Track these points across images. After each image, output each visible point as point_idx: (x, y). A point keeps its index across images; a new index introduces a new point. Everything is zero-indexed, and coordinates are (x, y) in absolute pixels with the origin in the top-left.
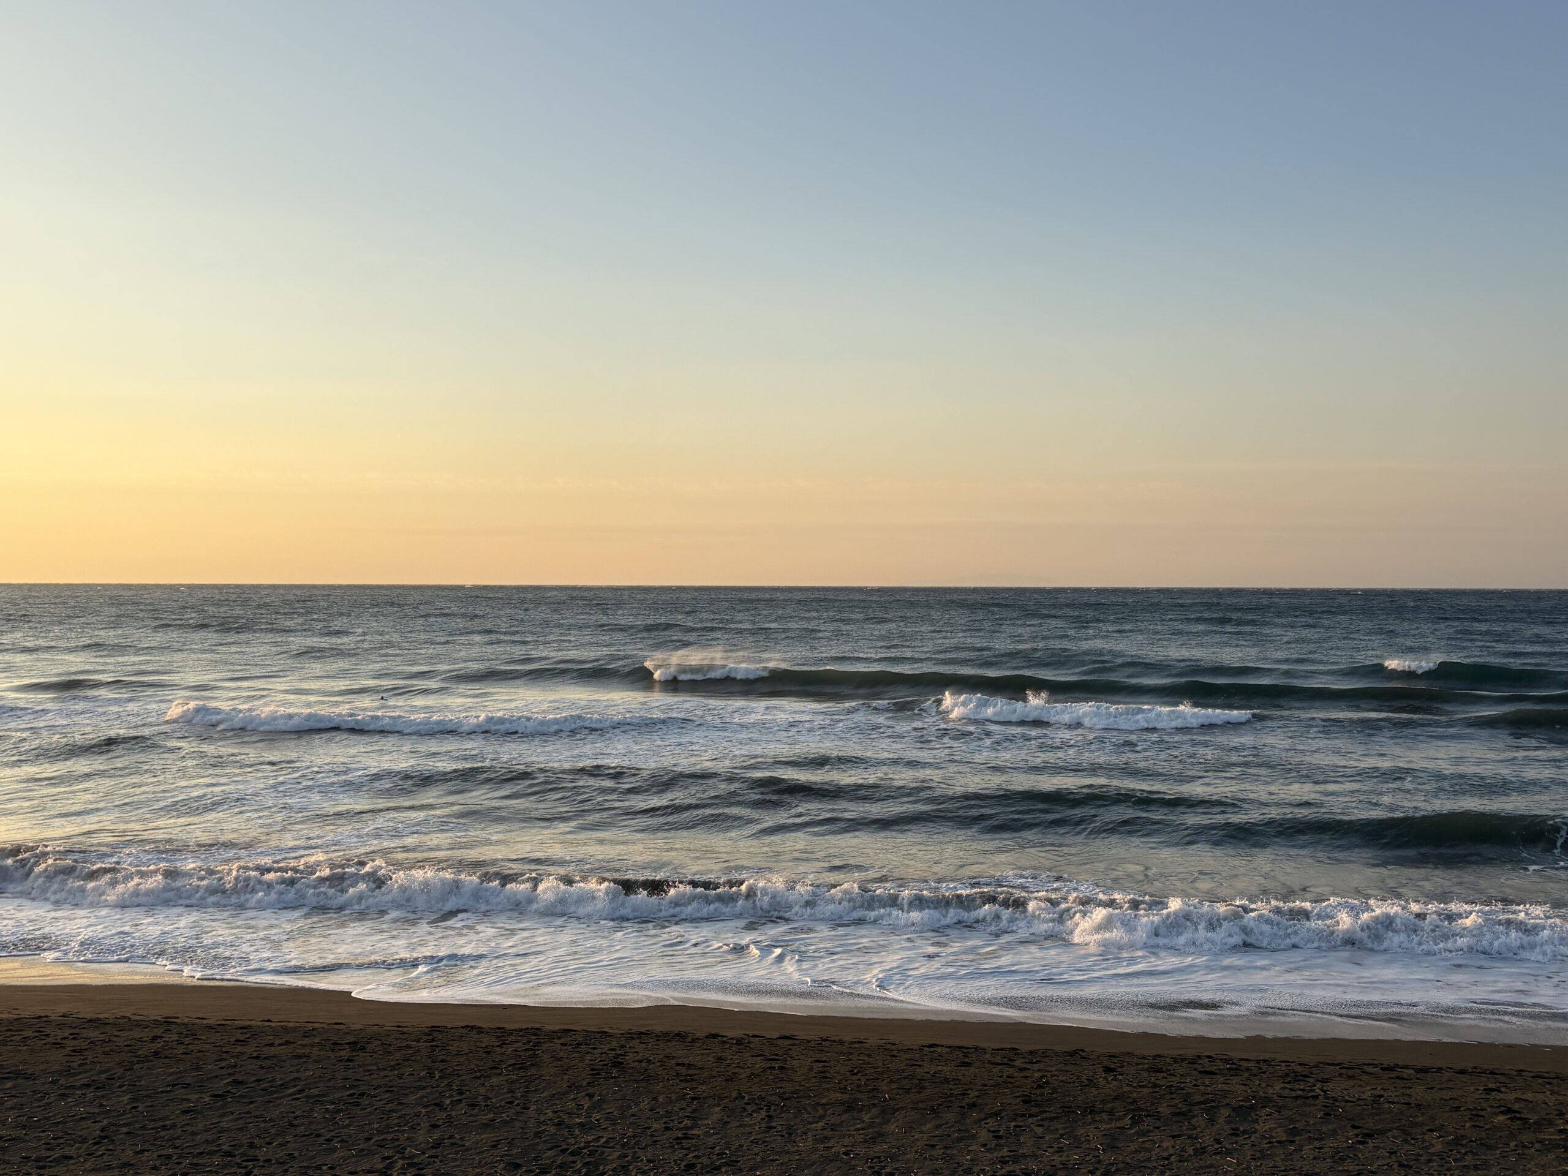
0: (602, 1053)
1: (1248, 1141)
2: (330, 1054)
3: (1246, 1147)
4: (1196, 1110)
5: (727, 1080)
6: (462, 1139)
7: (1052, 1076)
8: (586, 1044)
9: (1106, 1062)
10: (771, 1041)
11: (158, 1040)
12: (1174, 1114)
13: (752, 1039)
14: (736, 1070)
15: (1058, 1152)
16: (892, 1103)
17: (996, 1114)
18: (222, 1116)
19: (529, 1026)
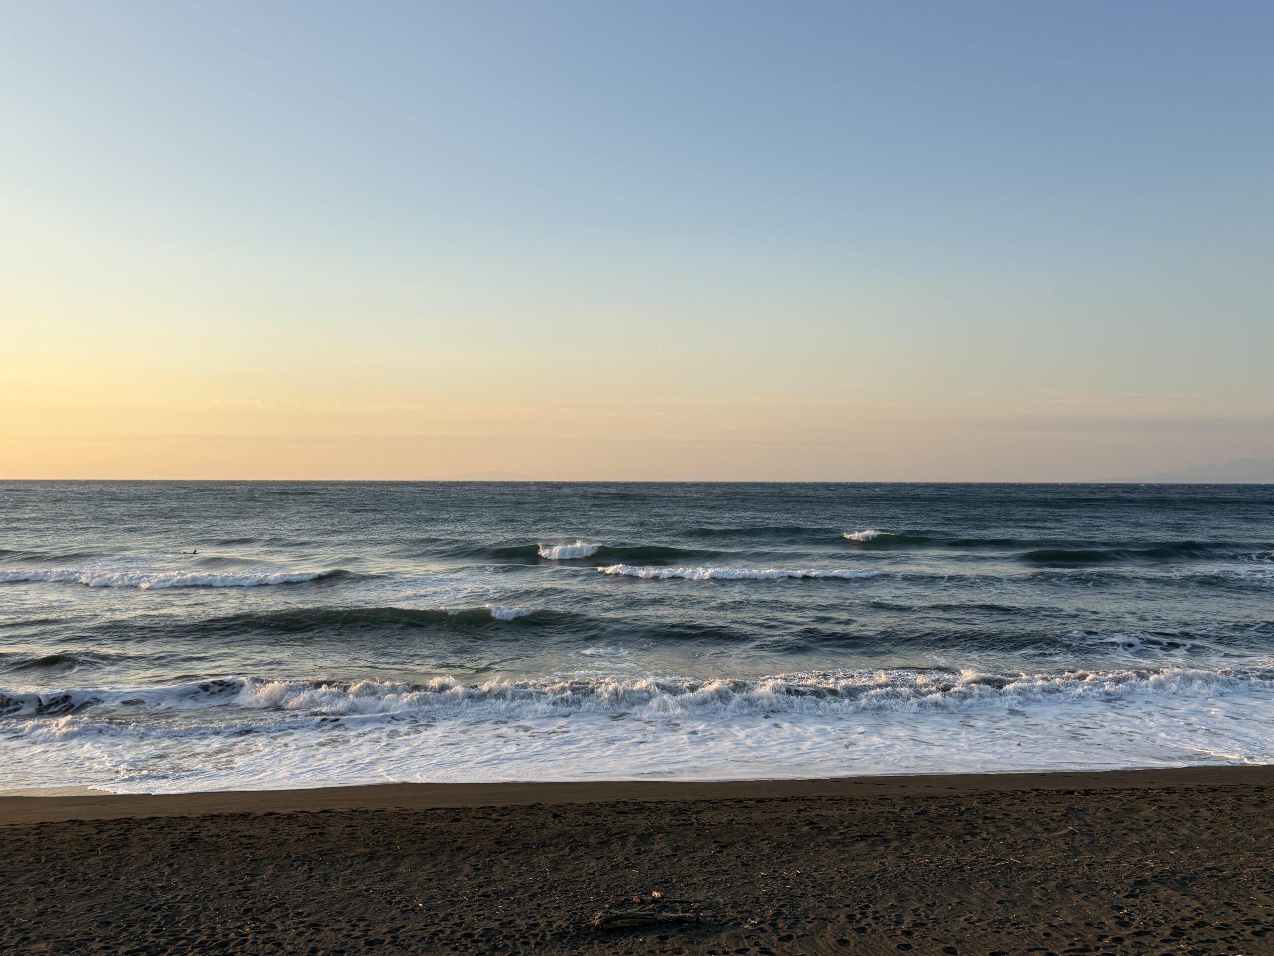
0: (181, 833)
1: (647, 858)
3: (646, 861)
4: (613, 839)
5: (279, 845)
6: (63, 907)
7: (517, 823)
8: (169, 827)
9: (555, 811)
10: (314, 815)
12: (599, 843)
13: (300, 814)
14: (287, 837)
15: (519, 876)
16: (402, 852)
17: (477, 853)
19: (123, 817)
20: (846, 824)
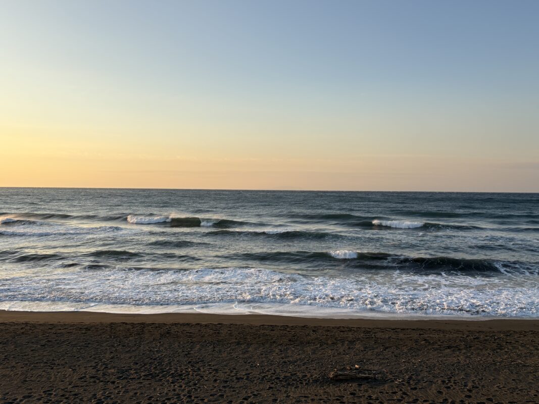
1: (353, 351)
4: (338, 342)
7: (298, 333)
16: (250, 342)
17: (281, 345)
20: (441, 341)
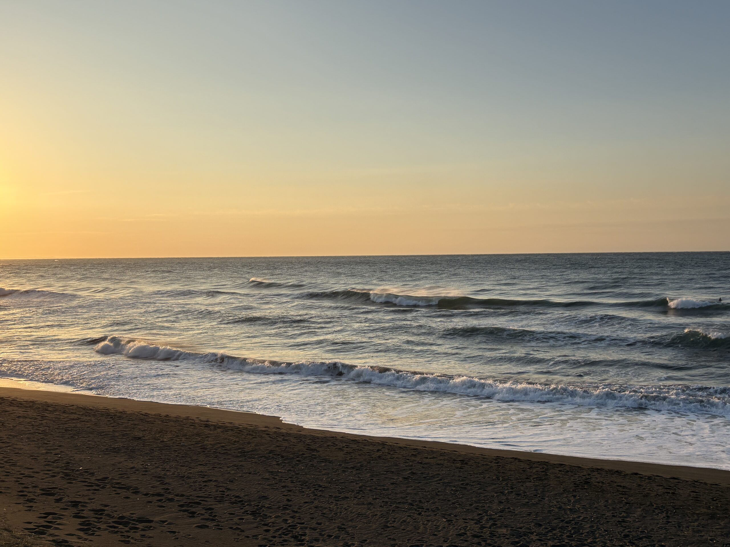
0: (579, 477)
2: (452, 464)
5: (644, 496)
6: (514, 509)
8: (571, 472)
10: (666, 479)
11: (380, 452)
14: (648, 492)
18: (408, 487)
19: (543, 461)
